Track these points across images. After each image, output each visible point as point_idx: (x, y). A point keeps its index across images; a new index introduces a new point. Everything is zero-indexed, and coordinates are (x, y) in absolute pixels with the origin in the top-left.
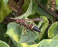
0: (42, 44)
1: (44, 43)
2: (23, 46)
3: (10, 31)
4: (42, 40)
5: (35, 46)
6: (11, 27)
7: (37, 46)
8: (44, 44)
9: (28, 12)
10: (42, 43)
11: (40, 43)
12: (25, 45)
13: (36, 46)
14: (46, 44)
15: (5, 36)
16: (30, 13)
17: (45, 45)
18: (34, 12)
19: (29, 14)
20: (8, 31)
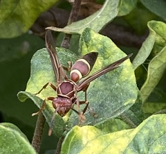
0: (146, 132)
1: (153, 127)
2: (81, 137)
3: (40, 78)
4: (149, 118)
5: (123, 136)
6: (42, 66)
7: (132, 139)
8: (154, 131)
9: (108, 9)
10: (147, 128)
11: (142, 129)
12: (90, 132)
13: (126, 138)
14: (162, 132)
15: (23, 98)
16: (114, 11)
17: (157, 137)
18: (127, 6)
19: (110, 17)
20: (32, 80)
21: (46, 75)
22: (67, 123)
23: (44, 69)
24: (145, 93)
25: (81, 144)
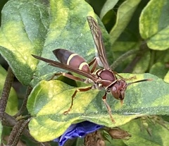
21: (15, 25)
22: (35, 72)
23: (13, 19)
24: (115, 35)
25: (47, 97)
